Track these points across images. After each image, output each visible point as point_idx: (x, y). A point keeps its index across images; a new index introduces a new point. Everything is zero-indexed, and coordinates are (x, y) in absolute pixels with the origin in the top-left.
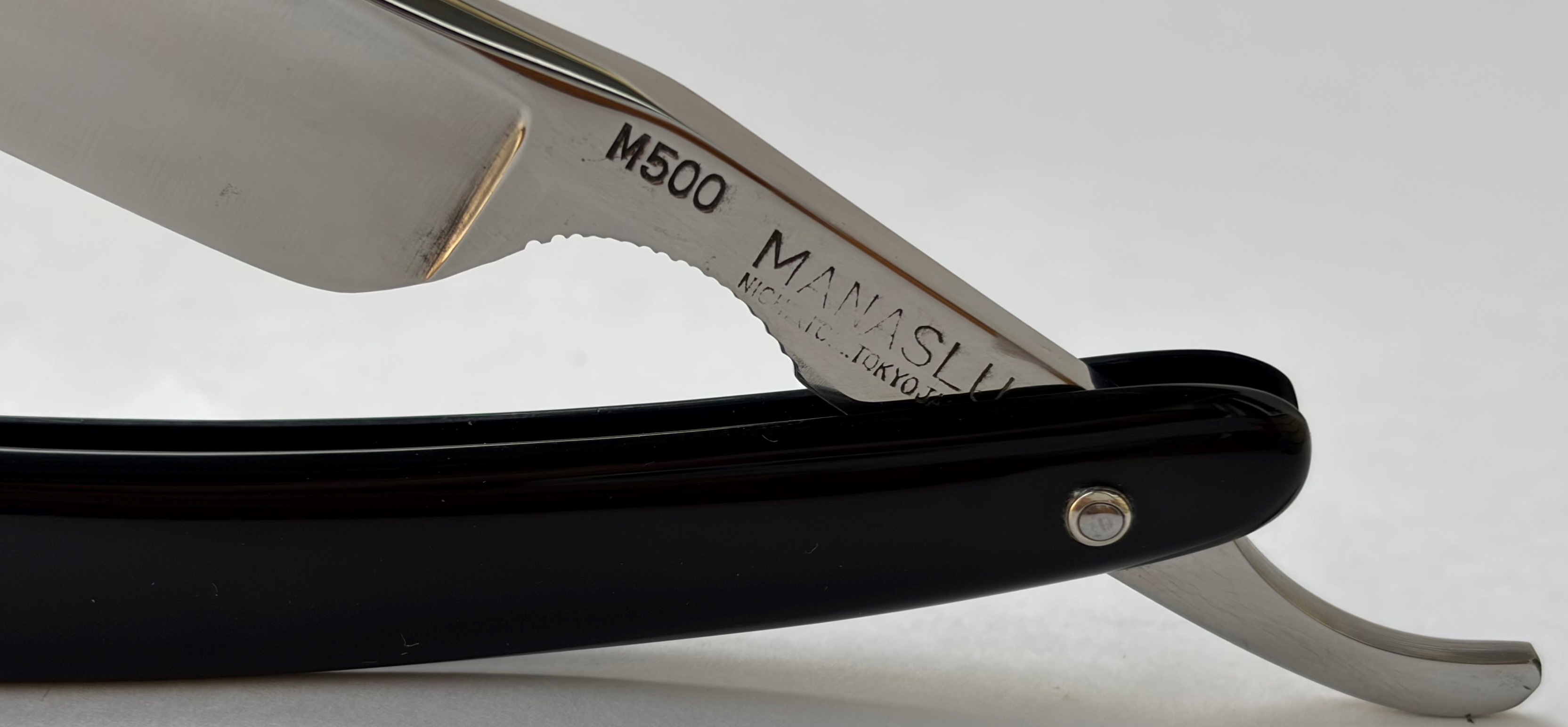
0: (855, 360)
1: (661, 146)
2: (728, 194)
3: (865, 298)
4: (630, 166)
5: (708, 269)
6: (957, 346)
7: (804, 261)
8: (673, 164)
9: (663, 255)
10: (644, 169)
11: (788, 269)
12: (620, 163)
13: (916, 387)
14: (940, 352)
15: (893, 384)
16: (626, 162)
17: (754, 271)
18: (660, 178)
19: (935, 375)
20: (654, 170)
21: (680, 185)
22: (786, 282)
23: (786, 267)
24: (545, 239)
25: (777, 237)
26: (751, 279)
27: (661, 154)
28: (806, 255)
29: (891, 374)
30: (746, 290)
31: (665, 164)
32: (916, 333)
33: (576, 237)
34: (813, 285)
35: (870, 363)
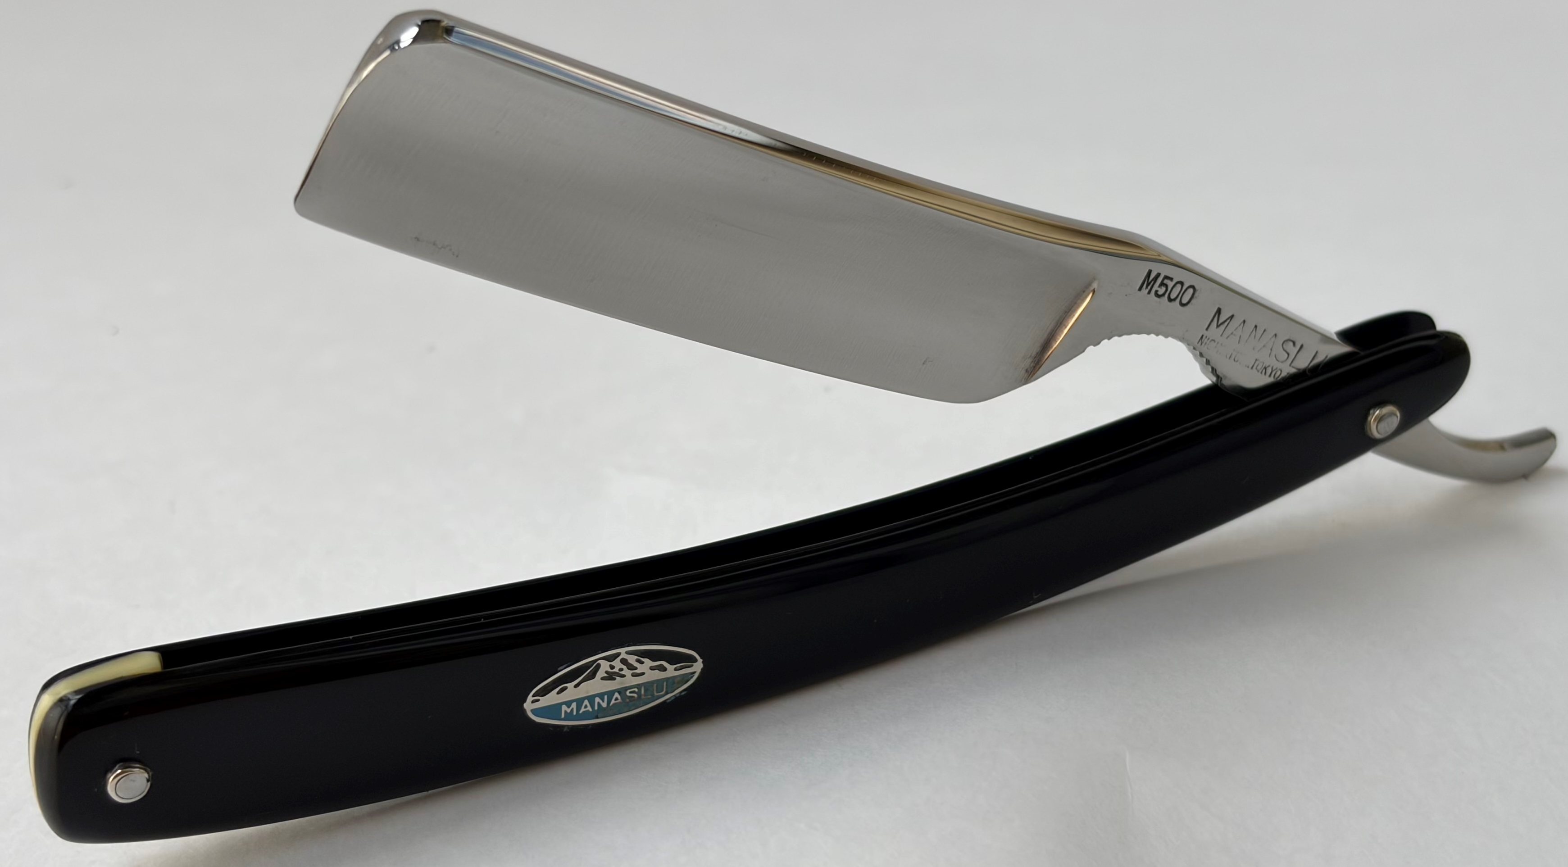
0: (1252, 368)
1: (1166, 277)
2: (1196, 294)
3: (1260, 331)
4: (1149, 293)
5: (1183, 338)
6: (1302, 346)
7: (1231, 320)
8: (1170, 284)
9: (1160, 337)
10: (1156, 291)
11: (1223, 327)
12: (1145, 291)
13: (1281, 374)
14: (1293, 351)
15: (1270, 376)
16: (1147, 290)
17: (1206, 333)
18: (1164, 295)
19: (1290, 365)
20: (1162, 291)
21: (1173, 296)
22: (1221, 334)
23: (1221, 326)
24: (1096, 344)
25: (1219, 311)
26: (1204, 337)
27: (1166, 281)
28: (1232, 317)
29: (1269, 371)
30: (1201, 344)
31: (1166, 286)
32: (1282, 345)
33: (1116, 338)
34: (1234, 333)
35: (1259, 367)
